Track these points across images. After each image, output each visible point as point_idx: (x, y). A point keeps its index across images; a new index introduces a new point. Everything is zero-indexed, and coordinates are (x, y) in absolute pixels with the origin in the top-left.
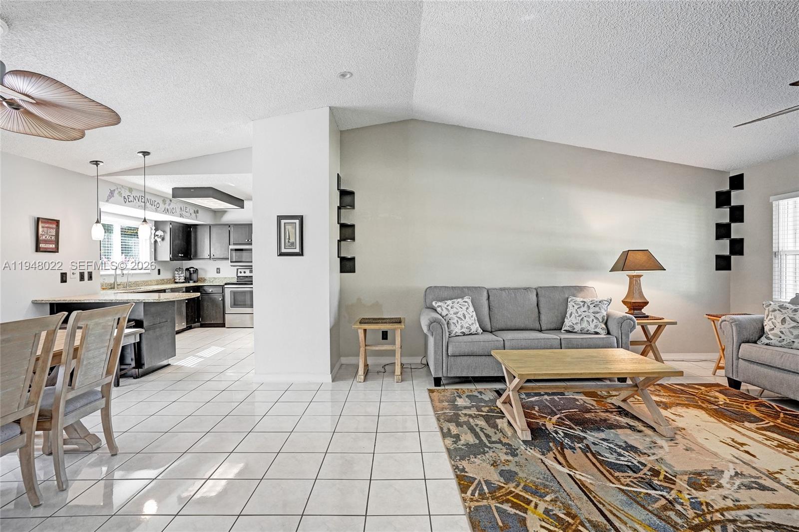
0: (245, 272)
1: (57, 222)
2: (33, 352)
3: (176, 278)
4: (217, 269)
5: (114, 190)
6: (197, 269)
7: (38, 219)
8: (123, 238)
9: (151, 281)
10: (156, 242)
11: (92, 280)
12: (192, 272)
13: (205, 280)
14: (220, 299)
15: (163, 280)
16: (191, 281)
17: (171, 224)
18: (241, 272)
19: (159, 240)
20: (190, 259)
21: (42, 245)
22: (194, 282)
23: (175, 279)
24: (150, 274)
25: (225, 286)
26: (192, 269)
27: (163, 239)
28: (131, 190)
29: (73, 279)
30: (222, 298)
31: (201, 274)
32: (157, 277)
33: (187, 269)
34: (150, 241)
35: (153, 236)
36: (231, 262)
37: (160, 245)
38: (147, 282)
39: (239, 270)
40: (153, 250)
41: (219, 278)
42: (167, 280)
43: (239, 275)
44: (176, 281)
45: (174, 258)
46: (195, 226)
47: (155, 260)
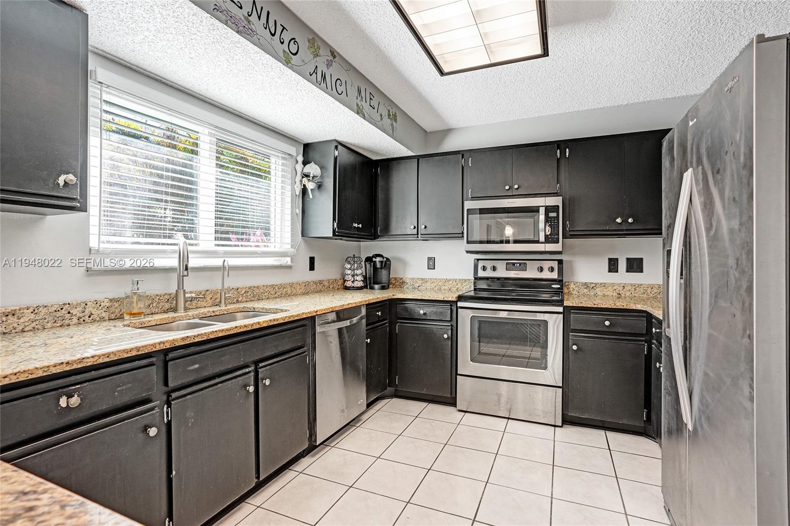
0: (494, 269)
3: (346, 278)
4: (429, 259)
6: (387, 259)
9: (291, 285)
10: (304, 191)
12: (378, 265)
13: (403, 282)
14: (446, 336)
15: (321, 282)
16: (376, 286)
17: (336, 147)
18: (484, 268)
19: (310, 186)
20: (374, 237)
22: (383, 288)
23: (345, 281)
25: (460, 304)
26: (378, 259)
27: (320, 186)
30: (450, 333)
31: (396, 272)
32: (303, 274)
33: (369, 259)
34: (293, 190)
35: (299, 177)
36: (468, 242)
37: (311, 197)
38: (282, 286)
39: (481, 264)
40: (299, 211)
41: (433, 281)
42: (329, 281)
43: (481, 274)
44: (349, 284)
45: (343, 230)
46: (388, 164)
47: (303, 234)
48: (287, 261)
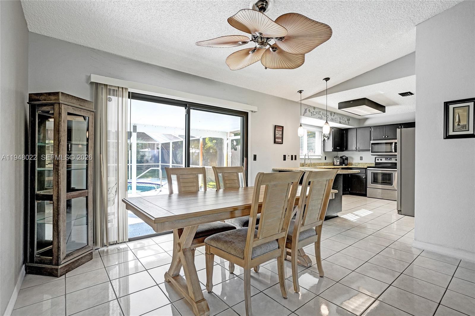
0: (381, 160)
1: (283, 127)
2: (286, 196)
3: (334, 162)
4: (361, 157)
5: (307, 109)
6: (347, 157)
7: (275, 126)
8: (309, 138)
9: (321, 163)
10: (324, 140)
11: (296, 160)
12: (344, 159)
13: (352, 164)
14: (364, 177)
15: (328, 163)
16: (344, 165)
17: (333, 129)
18: (378, 160)
19: (326, 139)
20: (343, 151)
21: (277, 140)
22: (346, 165)
23: (334, 163)
24: (321, 159)
25: (368, 169)
26: (344, 157)
27: (328, 138)
28: (314, 108)
29: (288, 158)
30: (365, 176)
31: (350, 161)
32: (324, 161)
33: (341, 157)
34: (322, 140)
35: (323, 137)
36: (372, 152)
37: (327, 141)
38: (319, 163)
39: (377, 159)
40: (323, 145)
41: (362, 164)
42: (330, 163)
43: (377, 161)
44: (335, 164)
45: (335, 150)
46: (347, 130)
47: (324, 151)
48: (320, 157)
